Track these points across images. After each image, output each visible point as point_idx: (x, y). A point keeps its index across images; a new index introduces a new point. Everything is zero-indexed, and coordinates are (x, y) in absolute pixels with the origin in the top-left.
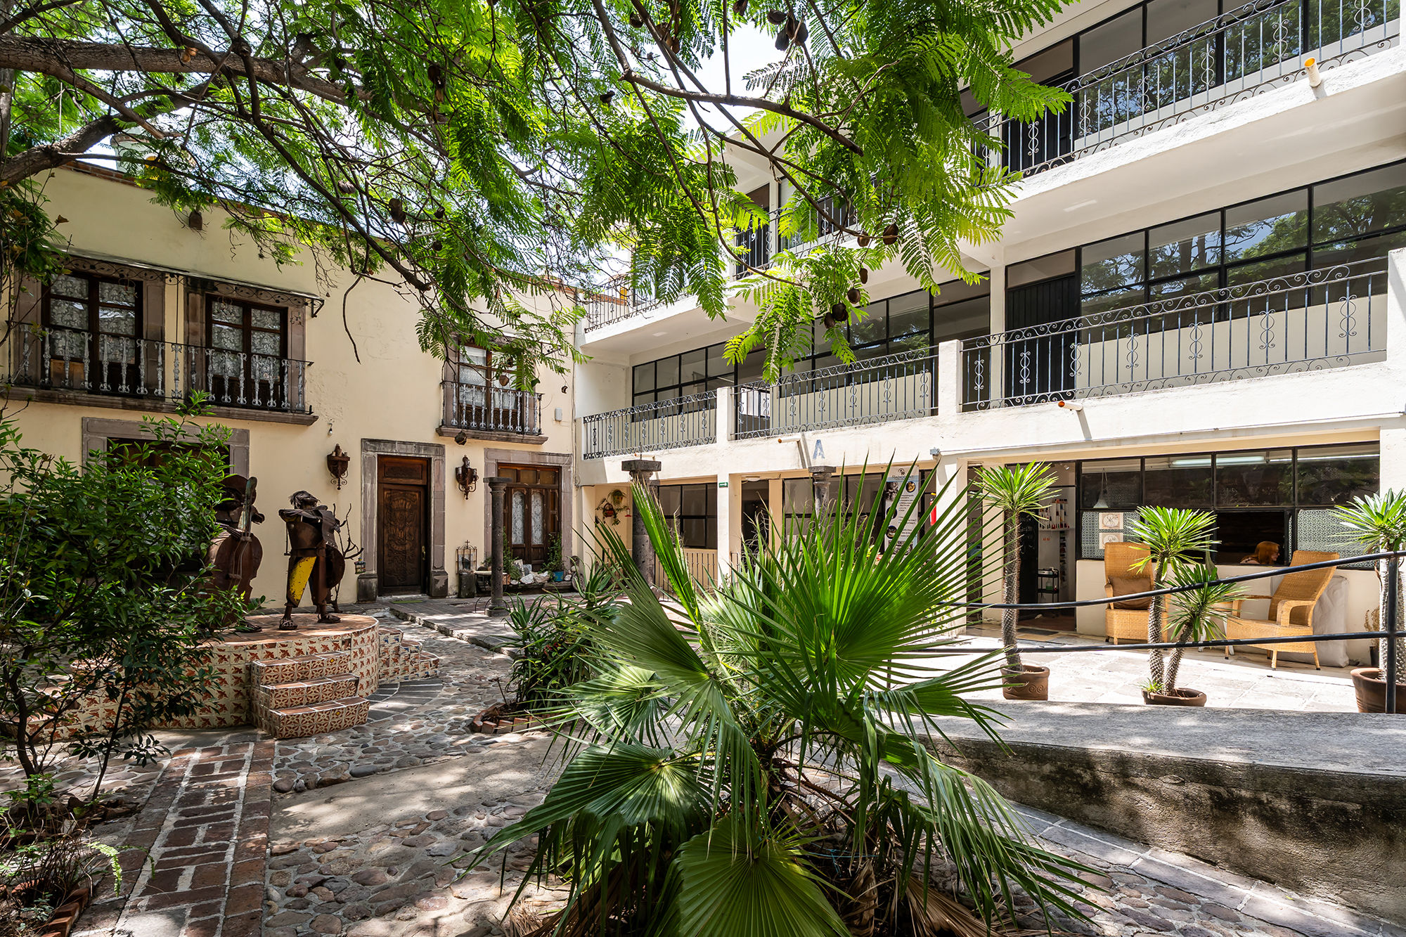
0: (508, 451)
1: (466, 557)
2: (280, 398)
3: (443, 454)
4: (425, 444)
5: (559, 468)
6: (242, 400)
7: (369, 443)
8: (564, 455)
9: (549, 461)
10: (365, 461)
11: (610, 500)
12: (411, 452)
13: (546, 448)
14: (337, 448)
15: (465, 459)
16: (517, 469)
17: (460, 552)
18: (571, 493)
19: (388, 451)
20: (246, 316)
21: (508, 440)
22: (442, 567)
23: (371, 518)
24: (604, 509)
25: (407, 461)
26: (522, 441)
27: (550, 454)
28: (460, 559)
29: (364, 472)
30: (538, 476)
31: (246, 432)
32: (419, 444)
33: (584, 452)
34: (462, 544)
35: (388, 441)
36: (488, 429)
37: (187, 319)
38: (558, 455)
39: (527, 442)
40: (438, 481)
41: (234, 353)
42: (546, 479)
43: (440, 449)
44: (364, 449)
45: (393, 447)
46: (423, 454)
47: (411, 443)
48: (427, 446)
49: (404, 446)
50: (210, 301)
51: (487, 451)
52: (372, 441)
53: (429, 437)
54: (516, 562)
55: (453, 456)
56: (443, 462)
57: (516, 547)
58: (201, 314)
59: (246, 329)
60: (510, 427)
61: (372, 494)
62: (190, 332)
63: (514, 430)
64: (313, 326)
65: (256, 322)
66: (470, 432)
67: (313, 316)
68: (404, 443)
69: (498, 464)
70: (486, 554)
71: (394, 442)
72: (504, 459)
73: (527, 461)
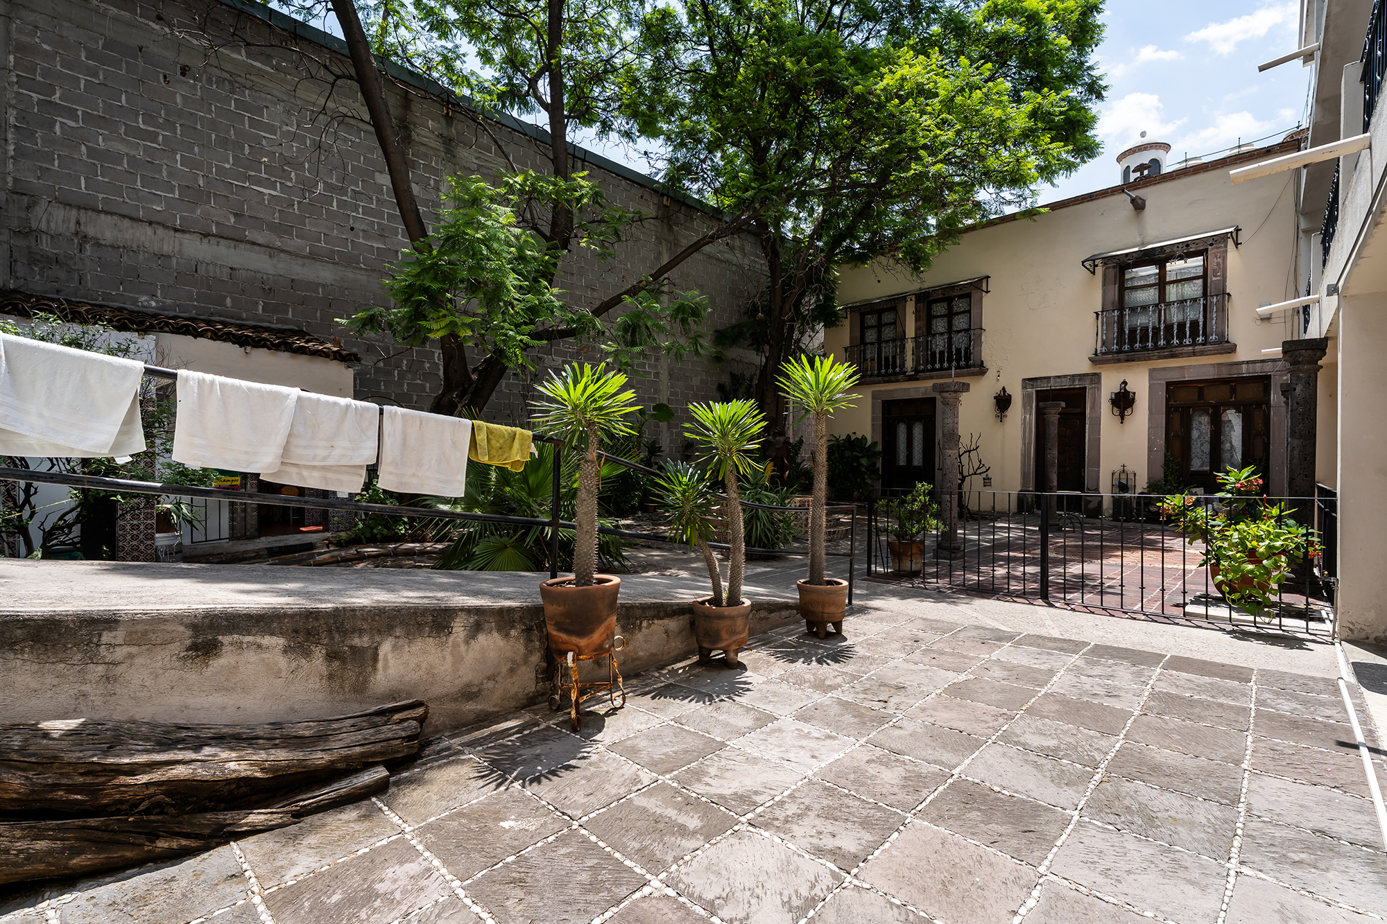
0: (1182, 368)
1: (1124, 481)
2: (968, 359)
3: (1099, 381)
4: (1080, 375)
5: (1266, 378)
7: (1029, 381)
9: (1246, 371)
10: (1026, 397)
12: (1066, 384)
13: (1242, 355)
14: (1004, 389)
15: (1125, 383)
16: (1200, 386)
17: (1117, 476)
19: (1044, 386)
20: (950, 308)
21: (1173, 356)
22: (1096, 489)
23: (1030, 444)
25: (1063, 393)
26: (1194, 354)
27: (1248, 362)
28: (1116, 482)
29: (1024, 406)
30: (1233, 391)
32: (1073, 376)
34: (1118, 468)
35: (1044, 378)
36: (1145, 349)
37: (916, 321)
38: (1259, 362)
39: (1202, 353)
40: (1092, 408)
41: (942, 334)
42: (1252, 392)
43: (1096, 378)
44: (1024, 387)
45: (1048, 382)
46: (1077, 385)
47: (1065, 376)
48: (1082, 376)
49: (1058, 380)
50: (929, 305)
51: (1152, 371)
52: (1031, 379)
53: (1085, 367)
55: (1110, 382)
56: (1099, 389)
57: (1197, 474)
58: (923, 315)
59: (950, 315)
60: (1175, 341)
61: (1030, 424)
62: (917, 329)
63: (1181, 345)
64: (986, 299)
65: (955, 309)
66: (1122, 356)
67: (987, 292)
68: (1059, 377)
69: (1168, 384)
70: (1149, 478)
71: (1049, 378)
72: (1175, 377)
73: (1211, 374)
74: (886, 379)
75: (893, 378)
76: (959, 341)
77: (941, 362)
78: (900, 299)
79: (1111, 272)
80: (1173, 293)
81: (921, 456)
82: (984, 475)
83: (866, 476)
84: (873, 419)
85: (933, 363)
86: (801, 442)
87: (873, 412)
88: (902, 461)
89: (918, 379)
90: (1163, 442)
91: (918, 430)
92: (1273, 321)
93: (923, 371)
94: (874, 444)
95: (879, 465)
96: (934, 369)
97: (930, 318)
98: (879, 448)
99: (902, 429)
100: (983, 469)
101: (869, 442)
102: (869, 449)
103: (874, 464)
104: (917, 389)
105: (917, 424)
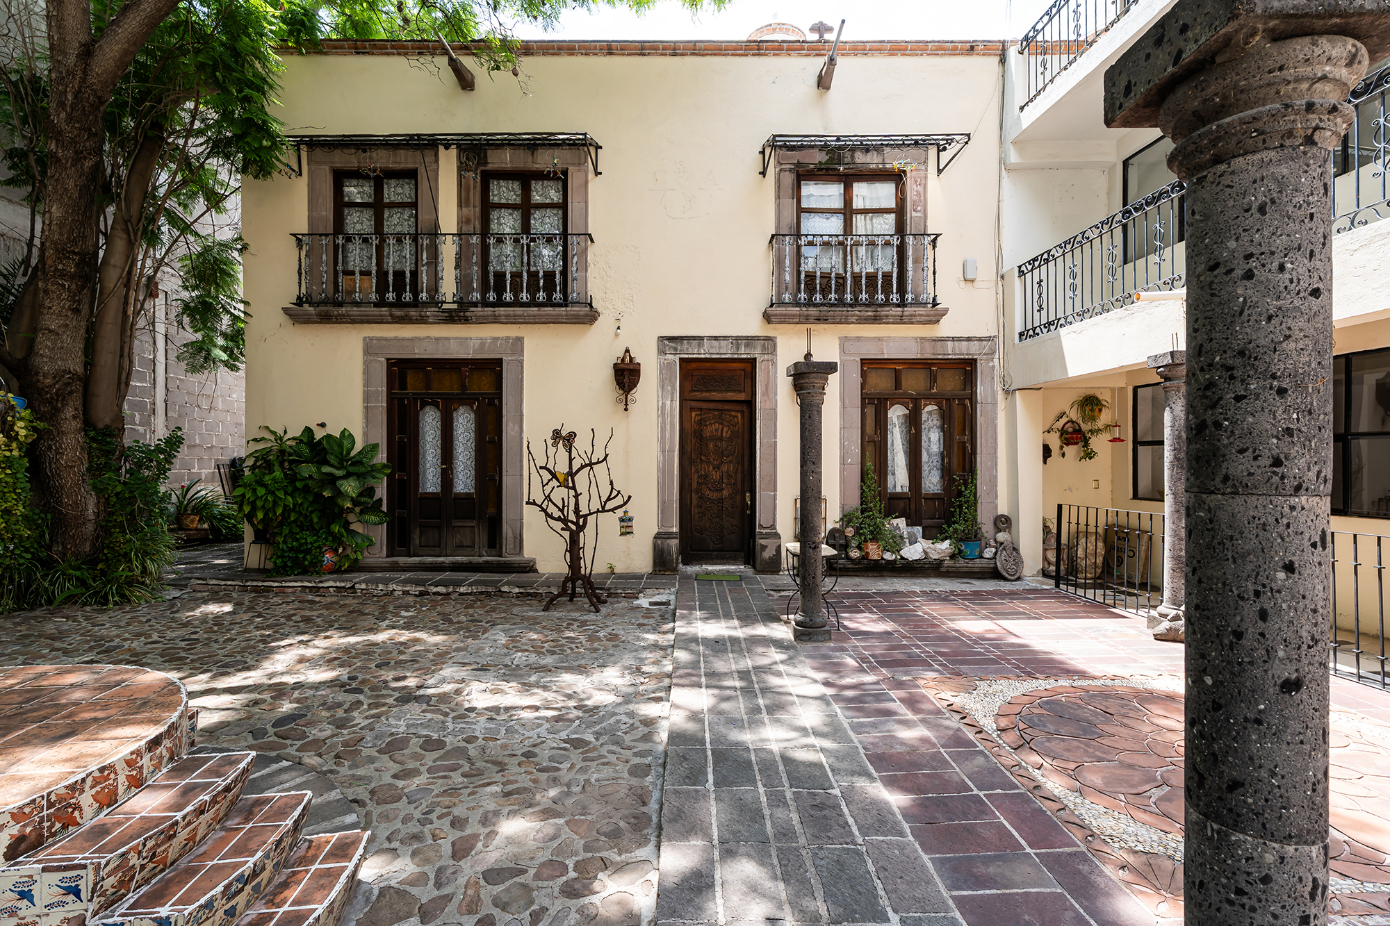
0: (880, 339)
2: (566, 290)
3: (773, 351)
4: (747, 338)
5: (972, 363)
6: (508, 296)
7: (669, 342)
8: (980, 339)
9: (952, 351)
10: (664, 369)
11: (1074, 415)
12: (726, 351)
13: (946, 328)
14: (627, 351)
16: (896, 368)
18: (995, 404)
19: (694, 352)
20: (526, 191)
21: (876, 320)
22: (773, 526)
23: (671, 451)
24: (1063, 432)
25: (722, 366)
26: (901, 320)
27: (953, 339)
29: (662, 386)
30: (933, 379)
31: (520, 340)
32: (738, 338)
33: (1019, 328)
35: (694, 338)
36: (841, 302)
37: (460, 205)
38: (969, 339)
39: (912, 320)
40: (765, 393)
42: (949, 383)
43: (769, 343)
44: (662, 352)
45: (700, 346)
46: (744, 353)
47: (725, 338)
48: (750, 340)
49: (715, 343)
50: (485, 178)
51: (844, 339)
52: (672, 339)
53: (753, 326)
54: (895, 522)
55: (788, 350)
56: (774, 363)
57: (896, 497)
58: (475, 197)
59: (526, 208)
60: (880, 296)
61: (672, 416)
62: (463, 221)
63: (887, 303)
64: (596, 187)
65: (537, 198)
66: (813, 311)
67: (597, 174)
68: (716, 338)
69: (864, 362)
70: (842, 507)
71: (701, 338)
72: (872, 352)
73: (912, 353)
74: (398, 312)
75: (413, 312)
76: (547, 257)
77: (516, 289)
78: (428, 144)
79: (789, 179)
80: (861, 225)
81: (471, 473)
82: (620, 513)
83: (351, 517)
84: (367, 397)
85: (500, 289)
86: (174, 442)
87: (367, 382)
88: (430, 481)
89: (466, 320)
90: (858, 451)
91: (464, 423)
92: (976, 284)
93: (475, 305)
94: (371, 449)
95: (381, 492)
96: (500, 303)
97: (487, 207)
98: (381, 457)
99: (430, 421)
100: (619, 501)
101: (359, 446)
102: (357, 462)
103: (370, 491)
104: (463, 341)
105: (462, 410)
